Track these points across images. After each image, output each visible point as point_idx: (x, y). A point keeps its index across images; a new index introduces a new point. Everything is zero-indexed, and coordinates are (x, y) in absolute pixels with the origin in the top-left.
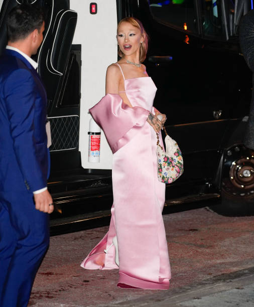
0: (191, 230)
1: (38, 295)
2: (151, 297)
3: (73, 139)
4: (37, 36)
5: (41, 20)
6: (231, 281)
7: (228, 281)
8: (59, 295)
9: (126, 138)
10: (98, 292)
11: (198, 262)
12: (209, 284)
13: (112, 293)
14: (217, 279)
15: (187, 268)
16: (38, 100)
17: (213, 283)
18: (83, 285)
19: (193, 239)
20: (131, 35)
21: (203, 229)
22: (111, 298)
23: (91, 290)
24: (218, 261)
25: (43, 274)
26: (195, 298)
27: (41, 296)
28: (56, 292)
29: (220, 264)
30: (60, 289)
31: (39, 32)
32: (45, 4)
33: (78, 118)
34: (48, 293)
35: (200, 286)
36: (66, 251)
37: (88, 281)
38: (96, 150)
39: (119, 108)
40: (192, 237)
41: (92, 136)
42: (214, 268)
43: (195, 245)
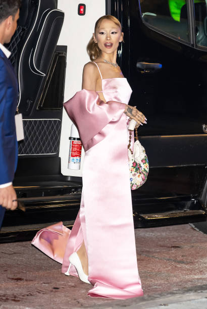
0: (174, 247)
1: (4, 298)
2: (118, 303)
3: (53, 144)
4: (11, 23)
5: (16, 7)
6: (202, 292)
7: (199, 291)
8: (26, 299)
9: (102, 134)
10: (66, 298)
11: (175, 276)
12: (180, 293)
13: (81, 300)
14: (189, 290)
15: (162, 282)
16: (10, 90)
17: (184, 293)
18: (52, 291)
19: (173, 255)
20: (113, 33)
21: (186, 246)
22: (79, 305)
23: (60, 296)
24: (196, 277)
25: (13, 279)
26: (161, 305)
27: (7, 299)
28: (23, 296)
29: (198, 279)
30: (28, 293)
31: (13, 19)
32: (32, 2)
33: (60, 123)
34: (15, 297)
35: (169, 295)
36: (40, 260)
37: (58, 288)
38: (76, 156)
39: (94, 105)
40: (172, 253)
41: (73, 142)
42: (190, 283)
43: (175, 261)
